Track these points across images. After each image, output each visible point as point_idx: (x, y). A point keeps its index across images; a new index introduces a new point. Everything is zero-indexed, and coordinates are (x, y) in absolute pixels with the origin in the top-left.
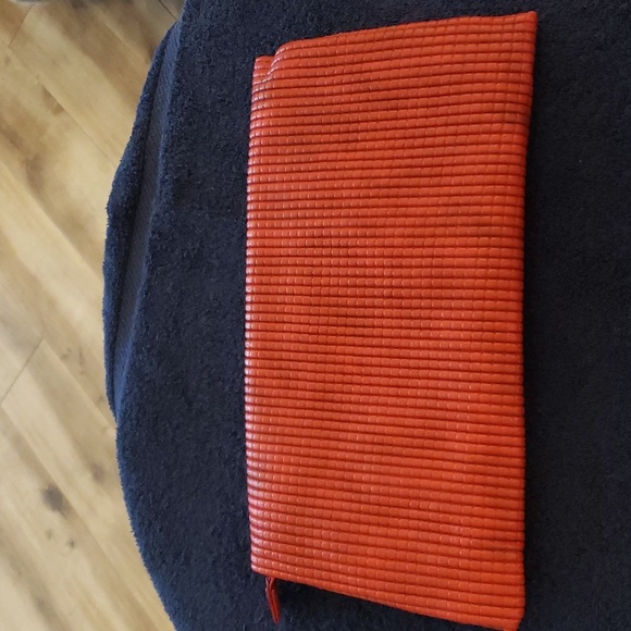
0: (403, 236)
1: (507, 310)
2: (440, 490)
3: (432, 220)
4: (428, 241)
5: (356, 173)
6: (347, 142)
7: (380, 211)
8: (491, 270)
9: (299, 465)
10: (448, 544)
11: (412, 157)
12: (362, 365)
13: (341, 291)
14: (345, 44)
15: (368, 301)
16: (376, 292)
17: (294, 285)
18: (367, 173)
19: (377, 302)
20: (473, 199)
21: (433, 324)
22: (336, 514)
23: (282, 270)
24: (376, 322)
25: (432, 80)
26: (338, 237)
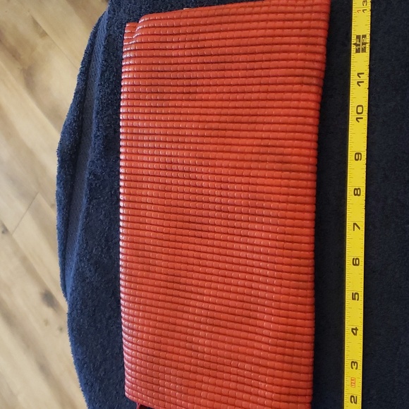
0: (227, 167)
1: (302, 227)
2: (252, 355)
3: (248, 157)
4: (246, 172)
5: (195, 118)
6: (189, 93)
7: (212, 147)
8: (291, 197)
9: (155, 327)
10: (257, 395)
11: (236, 108)
12: (200, 258)
13: (185, 204)
14: (187, 18)
15: (204, 213)
16: (211, 206)
17: (152, 197)
18: (203, 118)
19: (211, 213)
20: (278, 143)
21: (249, 233)
22: (180, 365)
23: (144, 185)
24: (210, 228)
25: (249, 49)
26: (183, 164)
